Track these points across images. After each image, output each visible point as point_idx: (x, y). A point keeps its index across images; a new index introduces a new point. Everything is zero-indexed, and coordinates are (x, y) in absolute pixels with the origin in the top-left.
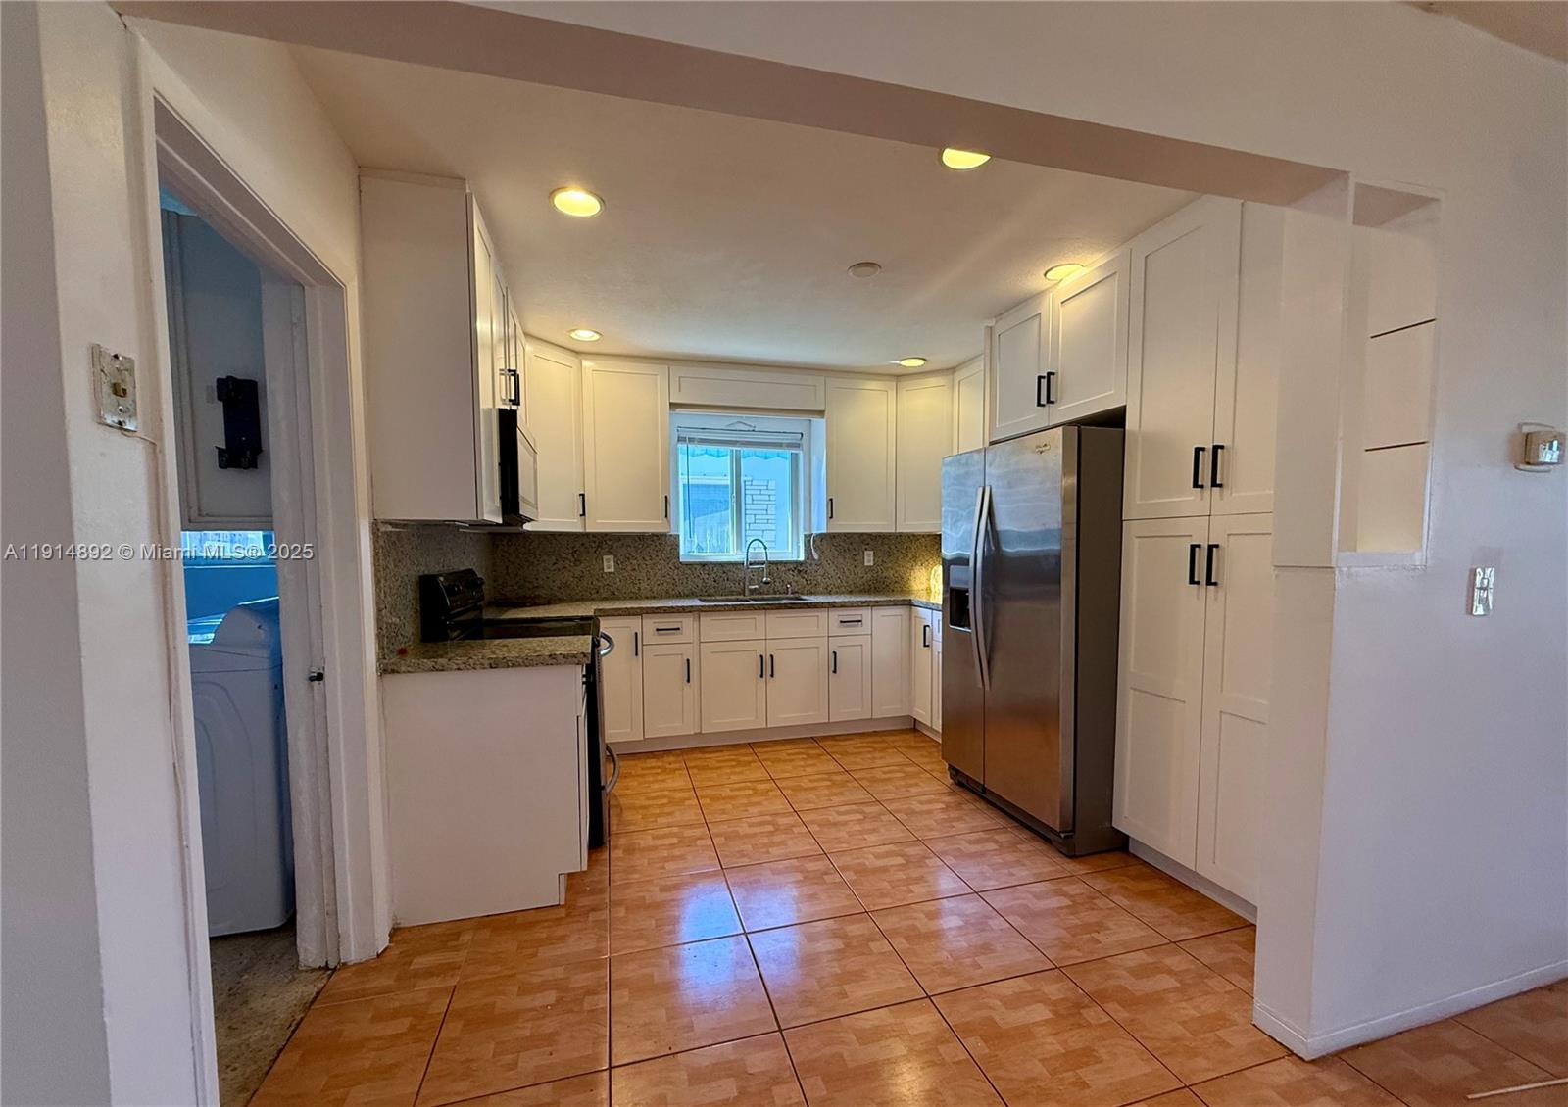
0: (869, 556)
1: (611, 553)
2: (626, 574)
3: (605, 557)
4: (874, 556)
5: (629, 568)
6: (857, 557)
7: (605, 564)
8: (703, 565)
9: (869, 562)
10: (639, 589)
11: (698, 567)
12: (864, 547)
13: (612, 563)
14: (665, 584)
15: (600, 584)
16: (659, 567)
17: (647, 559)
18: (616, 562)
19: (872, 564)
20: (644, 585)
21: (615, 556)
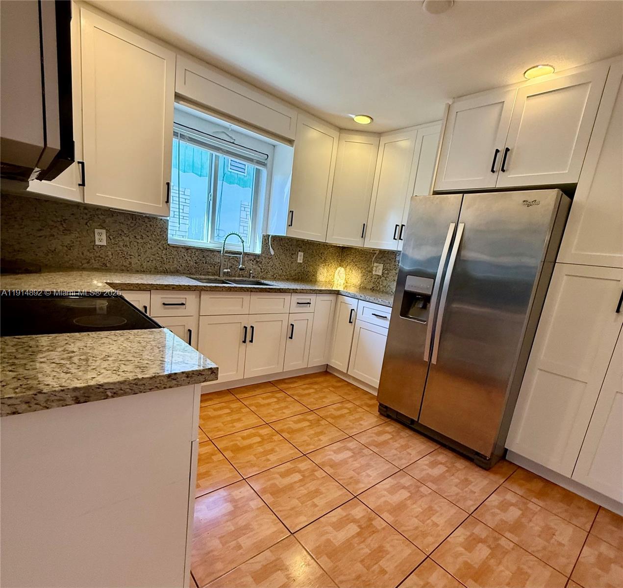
0: (301, 256)
1: (103, 228)
2: (118, 249)
3: (96, 231)
4: (304, 256)
5: (121, 244)
6: (294, 255)
7: (97, 237)
8: (187, 249)
9: (300, 260)
10: (130, 263)
11: (183, 250)
12: (299, 249)
13: (104, 237)
14: (154, 261)
15: (92, 255)
16: (149, 246)
17: (138, 237)
18: (108, 237)
19: (301, 262)
20: (134, 261)
21: (107, 231)
